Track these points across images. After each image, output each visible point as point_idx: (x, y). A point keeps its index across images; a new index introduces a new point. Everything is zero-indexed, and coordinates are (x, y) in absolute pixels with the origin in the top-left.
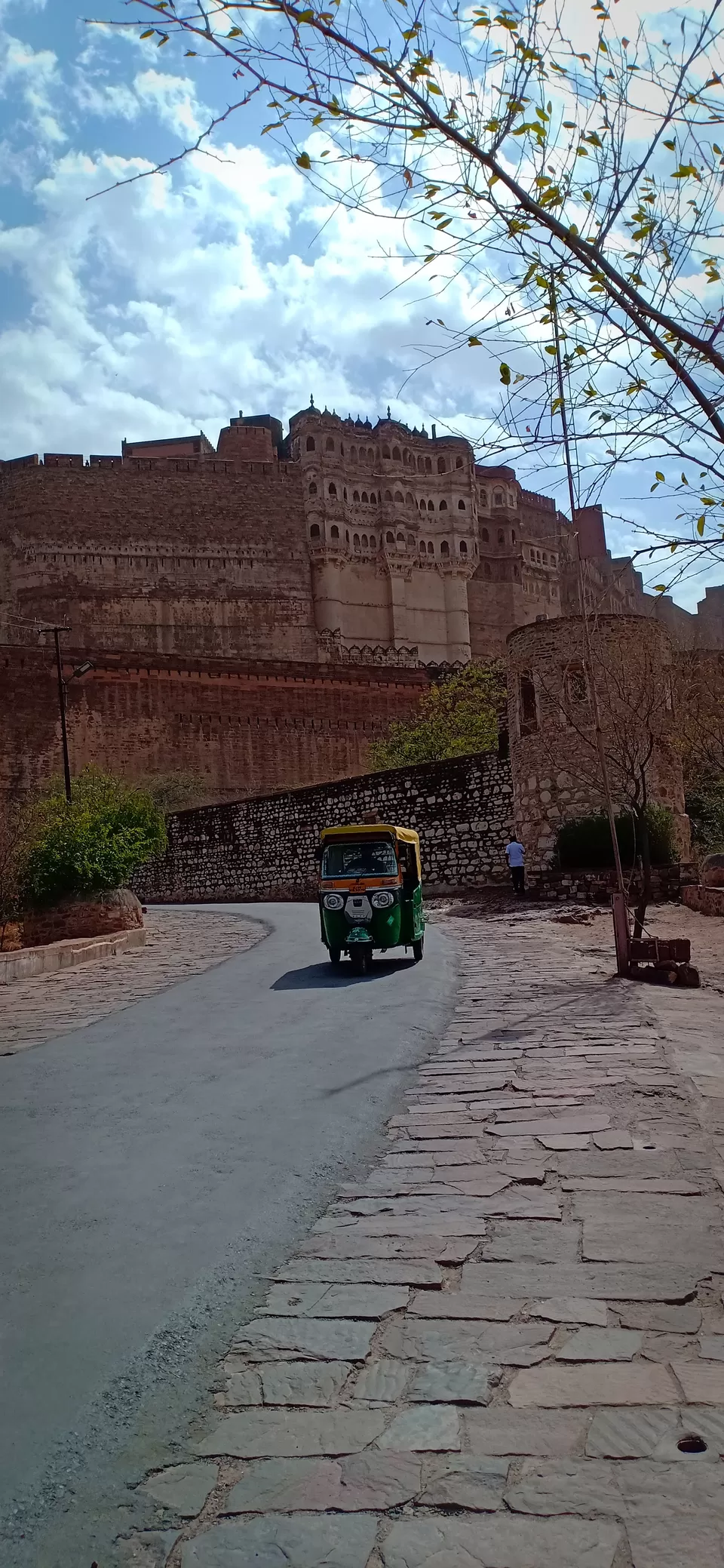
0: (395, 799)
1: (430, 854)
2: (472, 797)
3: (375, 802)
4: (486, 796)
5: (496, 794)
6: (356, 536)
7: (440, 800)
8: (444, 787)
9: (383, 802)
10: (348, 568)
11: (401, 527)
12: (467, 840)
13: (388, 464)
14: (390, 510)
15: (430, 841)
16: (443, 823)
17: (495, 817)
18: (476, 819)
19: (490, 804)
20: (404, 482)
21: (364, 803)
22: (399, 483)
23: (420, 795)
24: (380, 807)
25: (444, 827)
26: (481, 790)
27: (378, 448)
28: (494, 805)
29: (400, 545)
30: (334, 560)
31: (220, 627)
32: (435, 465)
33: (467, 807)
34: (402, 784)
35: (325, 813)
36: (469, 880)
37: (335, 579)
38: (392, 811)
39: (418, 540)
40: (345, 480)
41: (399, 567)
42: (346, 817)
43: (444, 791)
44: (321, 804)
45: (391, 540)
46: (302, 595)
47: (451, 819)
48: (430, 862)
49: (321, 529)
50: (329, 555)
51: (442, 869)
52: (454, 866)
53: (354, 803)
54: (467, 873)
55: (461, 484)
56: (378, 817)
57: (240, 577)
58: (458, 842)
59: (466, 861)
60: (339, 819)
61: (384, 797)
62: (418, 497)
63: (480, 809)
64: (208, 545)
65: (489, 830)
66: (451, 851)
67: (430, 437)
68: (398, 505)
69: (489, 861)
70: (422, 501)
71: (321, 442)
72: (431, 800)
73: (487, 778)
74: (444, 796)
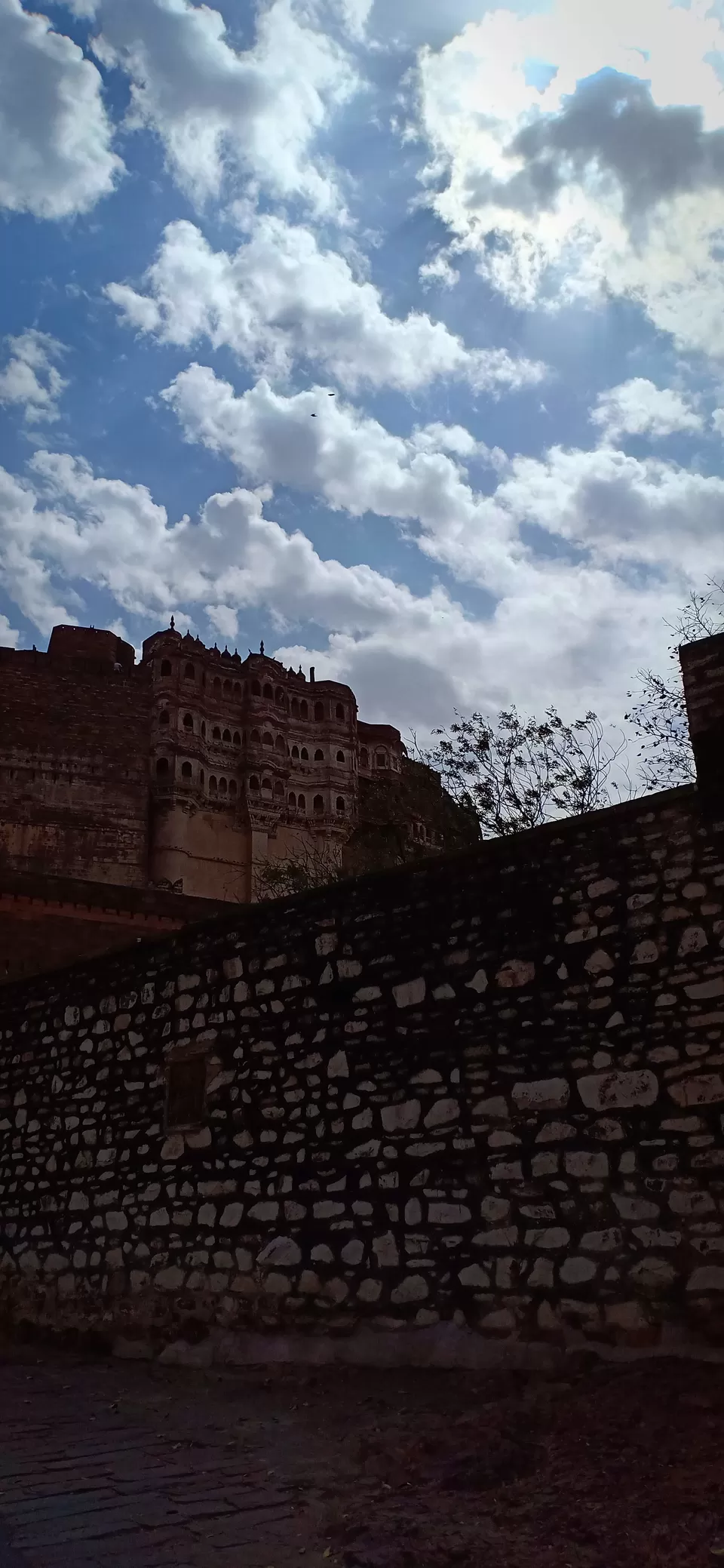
0: (277, 995)
1: (399, 1197)
2: (578, 974)
3: (208, 1012)
4: (641, 968)
5: (690, 958)
6: (213, 779)
7: (445, 992)
8: (460, 946)
9: (237, 1007)
10: (200, 815)
11: (268, 773)
12: (560, 1147)
13: (258, 701)
14: (255, 752)
15: (401, 1146)
16: (455, 1077)
17: (692, 1049)
18: (602, 1059)
19: (665, 1000)
20: (275, 724)
21: (174, 1016)
22: (269, 724)
23: (367, 978)
24: (227, 1024)
25: (461, 1094)
26: (622, 944)
27: (246, 682)
28: (684, 999)
29: (266, 794)
30: (183, 803)
31: (15, 857)
32: (311, 709)
33: (559, 1016)
34: (308, 941)
35: (54, 1052)
36: (574, 1320)
37: (180, 826)
38: (266, 1037)
39: (288, 791)
40: (203, 713)
41: (263, 819)
42: (114, 1064)
43: (461, 958)
44: (43, 1027)
45: (255, 785)
46: (136, 824)
47: (490, 1063)
48: (401, 1229)
49: (170, 764)
50: (177, 796)
51: (450, 1262)
52: (501, 1251)
53: (141, 1018)
54: (560, 1291)
55: (342, 734)
56: (215, 1060)
57: (52, 794)
58: (522, 1153)
59: (558, 1237)
60: (91, 1072)
61: (241, 993)
62: (291, 744)
63: (616, 1019)
64: (15, 751)
65: (665, 1105)
66: (488, 1185)
67: (308, 680)
68: (265, 747)
69: (668, 1239)
70: (295, 749)
71: (179, 666)
72: (410, 993)
73: (646, 898)
74: (459, 977)
